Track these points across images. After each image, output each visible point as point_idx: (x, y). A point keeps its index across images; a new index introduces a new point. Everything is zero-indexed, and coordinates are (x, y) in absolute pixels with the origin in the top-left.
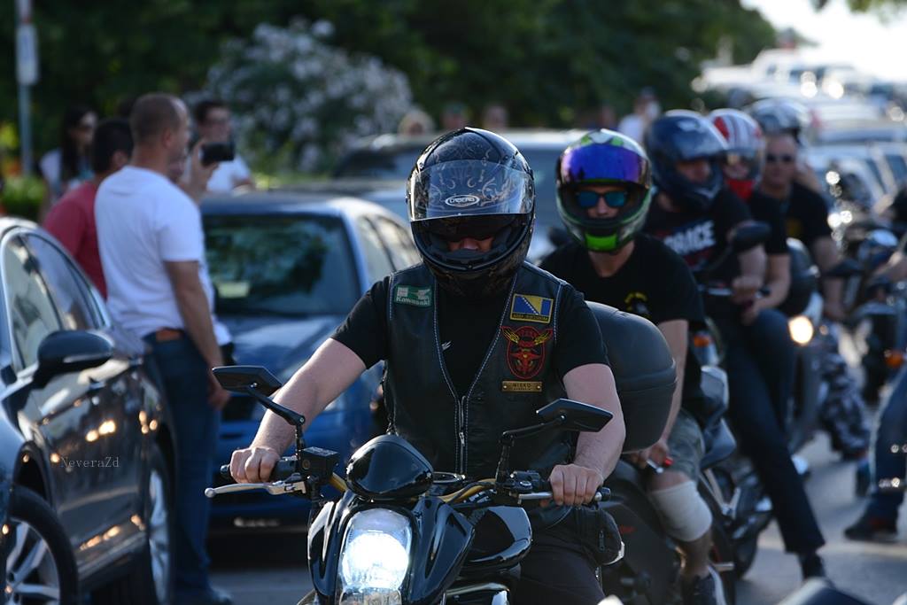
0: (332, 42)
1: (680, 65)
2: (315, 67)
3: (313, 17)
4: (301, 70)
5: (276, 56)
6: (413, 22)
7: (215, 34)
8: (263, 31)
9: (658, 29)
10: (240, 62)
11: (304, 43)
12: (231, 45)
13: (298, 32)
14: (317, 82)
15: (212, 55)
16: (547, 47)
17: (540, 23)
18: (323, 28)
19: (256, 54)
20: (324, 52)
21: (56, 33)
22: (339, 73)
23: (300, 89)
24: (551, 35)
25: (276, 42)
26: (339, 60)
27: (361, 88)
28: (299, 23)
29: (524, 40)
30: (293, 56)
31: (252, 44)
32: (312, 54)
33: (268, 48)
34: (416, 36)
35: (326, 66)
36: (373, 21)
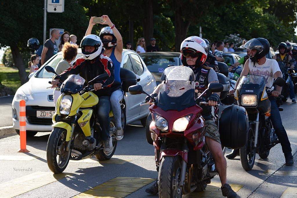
0: (239, 37)
2: (237, 39)
3: (237, 34)
4: (235, 40)
5: (232, 38)
6: (250, 34)
7: (225, 35)
8: (231, 35)
10: (228, 39)
11: (236, 36)
12: (227, 37)
14: (237, 41)
15: (224, 38)
17: (267, 35)
18: (238, 35)
20: (238, 38)
21: (205, 35)
22: (240, 40)
23: (235, 42)
25: (232, 36)
26: (241, 39)
28: (235, 34)
30: (234, 38)
31: (229, 37)
32: (237, 38)
33: (231, 37)
34: (251, 36)
35: (239, 40)
36: (245, 34)
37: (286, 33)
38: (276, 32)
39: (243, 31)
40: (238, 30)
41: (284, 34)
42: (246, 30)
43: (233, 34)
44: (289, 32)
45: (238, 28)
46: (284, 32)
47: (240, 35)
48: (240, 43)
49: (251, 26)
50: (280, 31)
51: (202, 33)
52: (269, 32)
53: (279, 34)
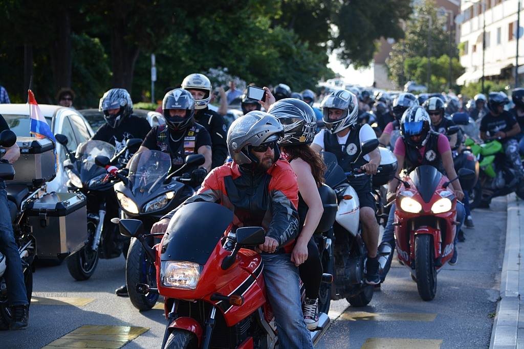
0: (227, 73)
1: (313, 81)
2: (224, 78)
3: (223, 67)
4: (220, 79)
5: (214, 76)
6: (248, 68)
8: (211, 70)
9: (308, 72)
11: (221, 73)
13: (219, 71)
14: (224, 82)
16: (281, 75)
17: (279, 69)
18: (226, 69)
20: (225, 75)
21: (161, 69)
24: (281, 73)
25: (214, 72)
26: (230, 77)
28: (220, 68)
30: (218, 76)
31: (209, 73)
32: (223, 76)
33: (212, 74)
34: (248, 72)
35: (226, 78)
36: (238, 68)
37: (315, 66)
38: (297, 63)
39: (233, 62)
40: (223, 61)
41: (312, 67)
42: (240, 59)
43: (216, 67)
45: (223, 56)
46: (311, 64)
47: (229, 69)
49: (248, 52)
50: (303, 61)
51: (156, 66)
52: (282, 64)
53: (302, 67)
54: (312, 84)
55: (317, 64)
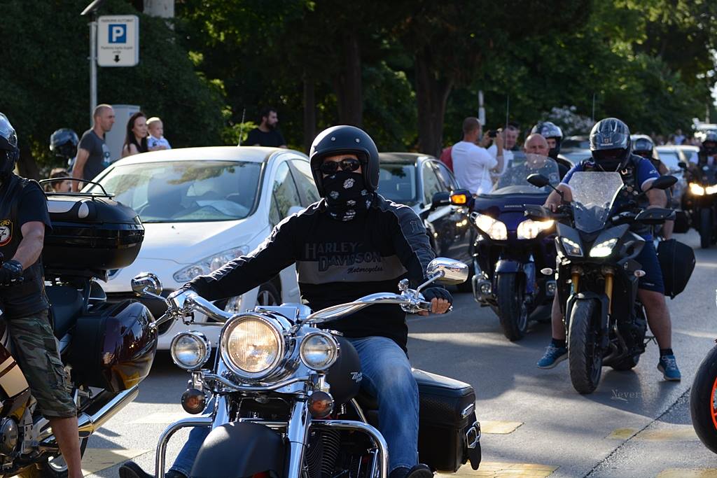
0: (575, 113)
2: (571, 120)
3: (570, 105)
4: (566, 121)
5: (559, 117)
6: (602, 107)
7: (540, 110)
8: (554, 109)
9: (680, 109)
11: (567, 113)
12: (545, 113)
13: (565, 110)
14: (571, 125)
15: (539, 117)
16: (646, 115)
17: (643, 107)
18: (573, 108)
19: (552, 116)
20: (573, 115)
21: (491, 110)
22: (578, 122)
23: (566, 127)
24: (646, 111)
25: (559, 112)
26: (579, 118)
27: (585, 126)
28: (566, 107)
29: (638, 112)
30: (564, 117)
31: (551, 113)
32: (570, 116)
33: (556, 114)
34: (604, 111)
35: (574, 120)
36: (590, 106)
37: (689, 101)
38: (666, 98)
39: (584, 99)
40: (571, 98)
41: (685, 103)
43: (561, 107)
44: (697, 97)
45: (571, 92)
46: (684, 100)
47: (577, 108)
48: (577, 127)
49: (603, 86)
50: (675, 97)
51: (484, 106)
52: (647, 100)
53: (672, 104)
54: (686, 124)
55: (692, 100)
